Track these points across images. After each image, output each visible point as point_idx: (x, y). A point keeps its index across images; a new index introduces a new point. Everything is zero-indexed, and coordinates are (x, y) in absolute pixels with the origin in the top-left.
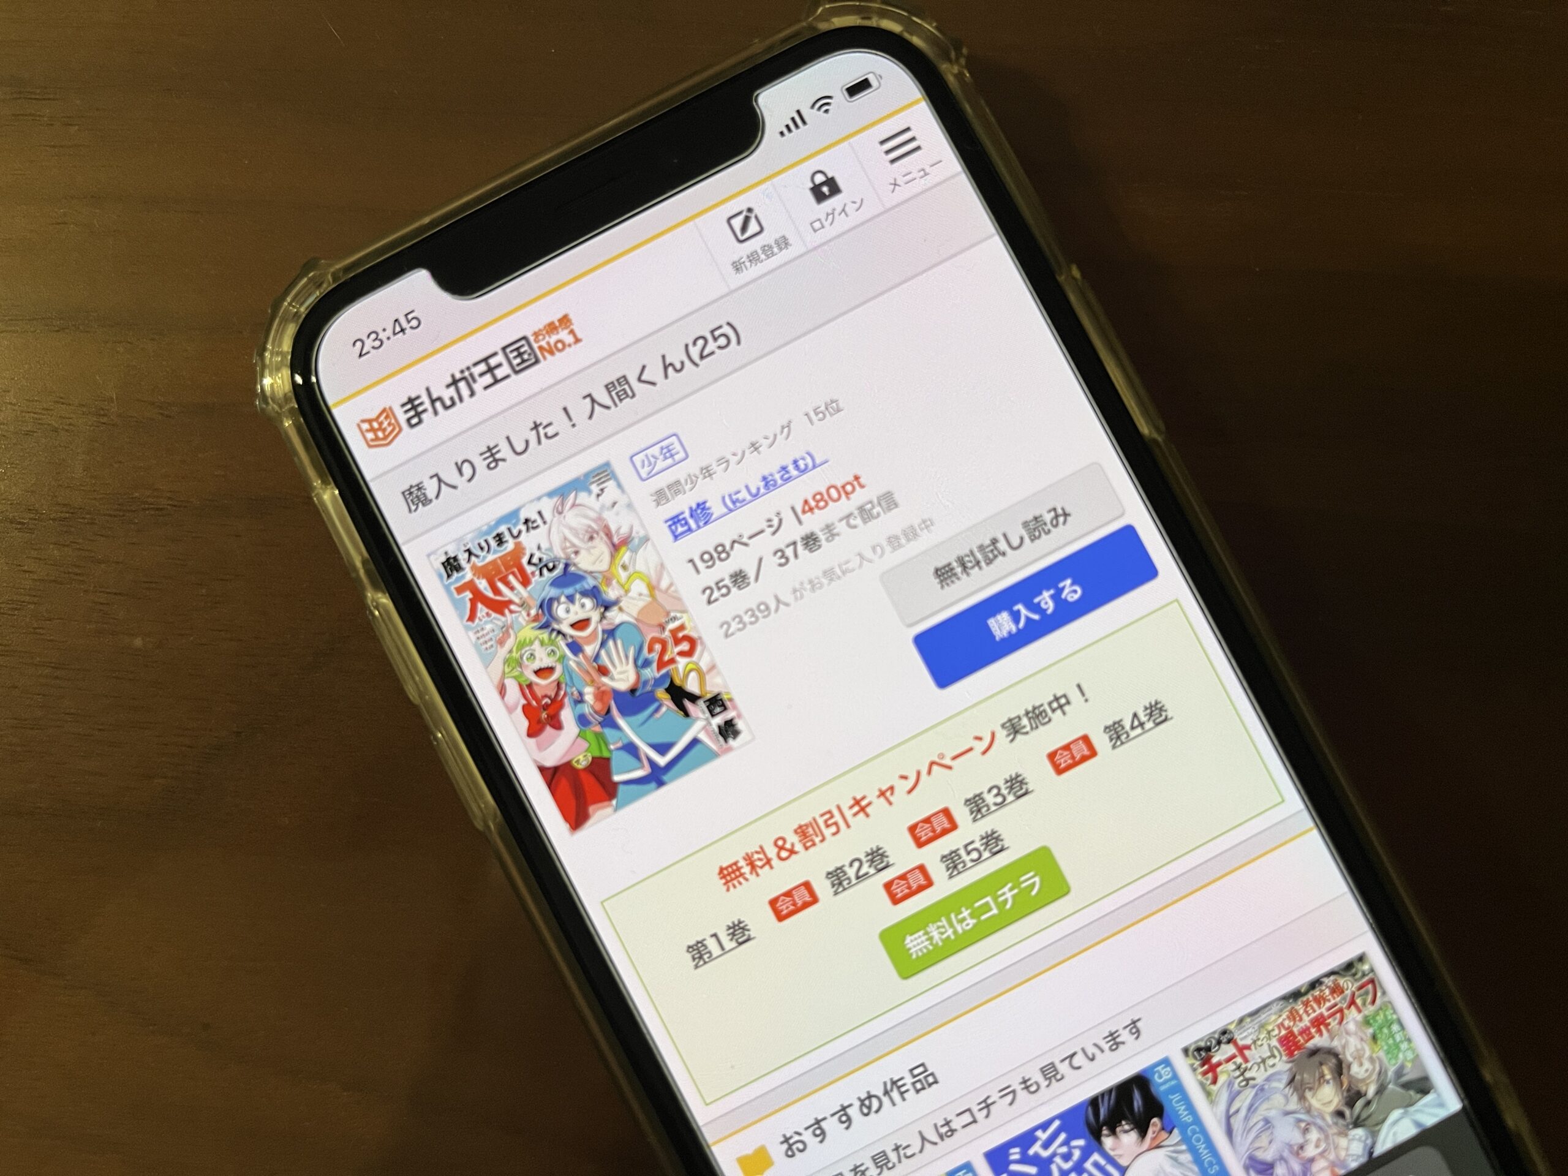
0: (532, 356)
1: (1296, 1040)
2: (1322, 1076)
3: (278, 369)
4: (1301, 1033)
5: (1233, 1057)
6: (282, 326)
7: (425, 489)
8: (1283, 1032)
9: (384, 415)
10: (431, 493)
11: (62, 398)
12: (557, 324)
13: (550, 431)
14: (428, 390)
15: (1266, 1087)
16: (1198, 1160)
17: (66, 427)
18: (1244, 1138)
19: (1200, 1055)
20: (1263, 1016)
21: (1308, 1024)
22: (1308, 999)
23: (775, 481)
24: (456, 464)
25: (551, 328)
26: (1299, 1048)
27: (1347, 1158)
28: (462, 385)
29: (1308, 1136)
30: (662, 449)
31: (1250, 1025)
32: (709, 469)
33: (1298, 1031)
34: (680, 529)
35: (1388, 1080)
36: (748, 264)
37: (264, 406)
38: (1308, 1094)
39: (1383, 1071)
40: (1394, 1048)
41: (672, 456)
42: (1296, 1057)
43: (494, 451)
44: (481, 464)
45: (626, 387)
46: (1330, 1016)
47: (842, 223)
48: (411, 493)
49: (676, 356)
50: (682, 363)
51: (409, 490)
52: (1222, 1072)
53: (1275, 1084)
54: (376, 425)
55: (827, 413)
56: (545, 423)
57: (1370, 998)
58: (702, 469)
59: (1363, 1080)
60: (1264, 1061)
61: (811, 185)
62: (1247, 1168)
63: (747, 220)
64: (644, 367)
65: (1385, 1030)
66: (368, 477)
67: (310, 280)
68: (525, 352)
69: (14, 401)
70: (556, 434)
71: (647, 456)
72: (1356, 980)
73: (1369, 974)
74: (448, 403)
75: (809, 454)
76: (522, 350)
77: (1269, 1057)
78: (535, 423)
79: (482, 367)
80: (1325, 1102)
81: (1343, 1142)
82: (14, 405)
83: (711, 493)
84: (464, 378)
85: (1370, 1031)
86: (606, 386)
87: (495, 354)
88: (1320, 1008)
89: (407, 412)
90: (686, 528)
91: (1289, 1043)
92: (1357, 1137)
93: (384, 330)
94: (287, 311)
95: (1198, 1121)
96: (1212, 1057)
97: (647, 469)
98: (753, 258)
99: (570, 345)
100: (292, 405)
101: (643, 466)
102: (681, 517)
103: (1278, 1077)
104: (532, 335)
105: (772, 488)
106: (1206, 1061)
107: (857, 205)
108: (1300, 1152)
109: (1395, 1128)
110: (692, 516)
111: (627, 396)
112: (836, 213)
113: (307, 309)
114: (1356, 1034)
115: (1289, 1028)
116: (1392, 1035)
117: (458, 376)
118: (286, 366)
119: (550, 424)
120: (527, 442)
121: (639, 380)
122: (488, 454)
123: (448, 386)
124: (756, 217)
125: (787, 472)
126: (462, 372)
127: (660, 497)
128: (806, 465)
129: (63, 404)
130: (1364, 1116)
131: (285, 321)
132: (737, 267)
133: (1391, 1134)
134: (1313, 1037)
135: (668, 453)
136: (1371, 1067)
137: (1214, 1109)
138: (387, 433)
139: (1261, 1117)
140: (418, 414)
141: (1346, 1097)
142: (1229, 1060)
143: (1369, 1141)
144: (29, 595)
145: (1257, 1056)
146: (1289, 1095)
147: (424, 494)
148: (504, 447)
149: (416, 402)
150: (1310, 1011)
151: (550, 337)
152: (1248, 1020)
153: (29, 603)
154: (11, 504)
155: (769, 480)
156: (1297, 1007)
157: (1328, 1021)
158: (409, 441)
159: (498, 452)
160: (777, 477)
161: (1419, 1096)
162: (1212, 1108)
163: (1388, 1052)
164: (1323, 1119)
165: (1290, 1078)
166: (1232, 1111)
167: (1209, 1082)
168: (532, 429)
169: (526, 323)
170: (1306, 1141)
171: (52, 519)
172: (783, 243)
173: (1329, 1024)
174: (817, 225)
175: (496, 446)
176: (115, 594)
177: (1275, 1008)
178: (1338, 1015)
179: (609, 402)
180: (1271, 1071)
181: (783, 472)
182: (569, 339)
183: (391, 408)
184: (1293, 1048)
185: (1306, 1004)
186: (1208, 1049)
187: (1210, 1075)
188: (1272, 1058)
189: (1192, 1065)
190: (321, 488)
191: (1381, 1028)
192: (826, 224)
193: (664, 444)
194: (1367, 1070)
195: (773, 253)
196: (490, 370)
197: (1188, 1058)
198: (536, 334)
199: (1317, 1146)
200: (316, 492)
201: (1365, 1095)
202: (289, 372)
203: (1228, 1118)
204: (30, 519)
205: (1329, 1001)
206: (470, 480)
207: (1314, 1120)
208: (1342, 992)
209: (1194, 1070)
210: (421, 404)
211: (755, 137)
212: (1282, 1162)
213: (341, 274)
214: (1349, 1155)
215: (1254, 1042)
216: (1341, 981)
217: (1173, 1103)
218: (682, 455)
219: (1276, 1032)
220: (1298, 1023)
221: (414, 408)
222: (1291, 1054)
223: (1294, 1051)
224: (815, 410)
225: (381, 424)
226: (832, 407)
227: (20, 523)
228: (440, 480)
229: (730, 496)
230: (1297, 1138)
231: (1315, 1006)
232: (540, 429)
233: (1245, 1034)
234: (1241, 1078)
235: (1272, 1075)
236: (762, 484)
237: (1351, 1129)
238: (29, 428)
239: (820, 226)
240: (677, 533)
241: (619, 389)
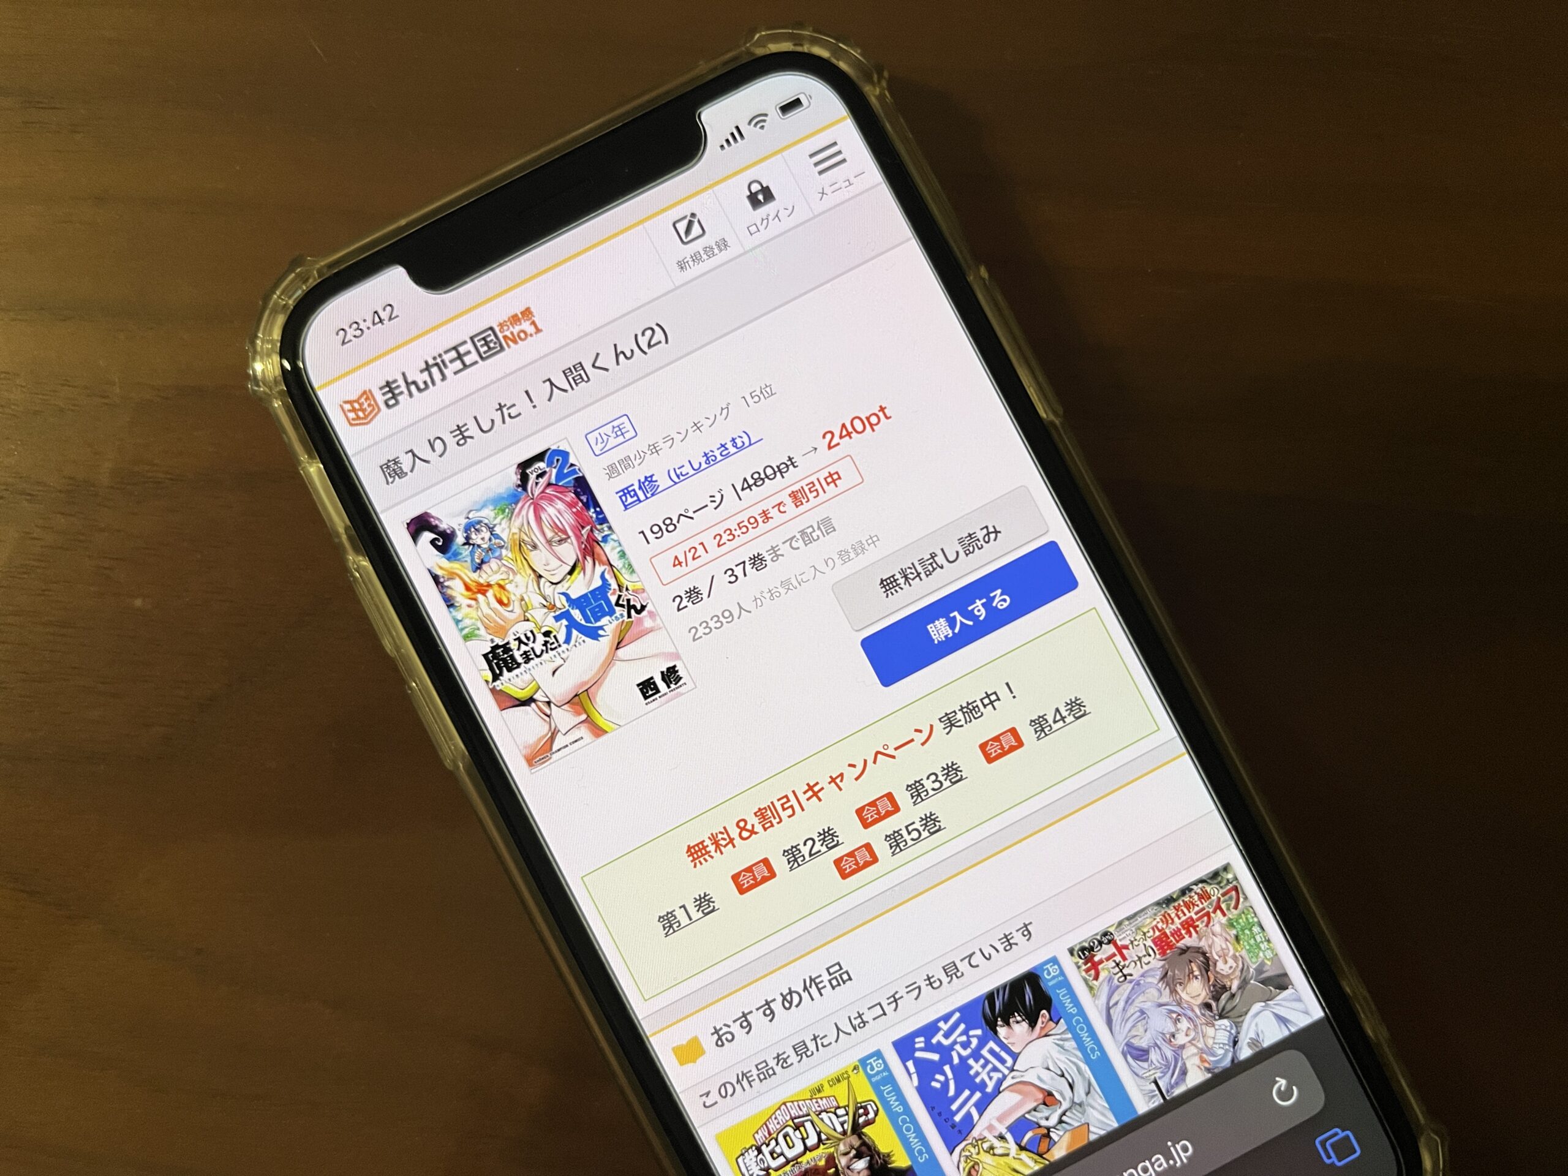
0: (497, 345)
1: (1169, 940)
2: (1193, 972)
3: (269, 355)
4: (1172, 935)
5: (1114, 955)
6: (271, 318)
7: (401, 464)
8: (1157, 933)
9: (365, 396)
10: (406, 468)
11: (68, 381)
12: (520, 316)
13: (513, 412)
14: (404, 374)
15: (1142, 982)
16: (1081, 1046)
17: (73, 408)
18: (1123, 1025)
19: (1084, 954)
20: (1139, 919)
21: (1180, 927)
22: (1179, 904)
23: (715, 457)
24: (429, 441)
25: (515, 319)
26: (1171, 947)
27: (1215, 1046)
28: (435, 370)
29: (1179, 1026)
30: (614, 427)
31: (1129, 927)
32: (656, 445)
33: (1171, 932)
34: (630, 500)
35: (1250, 975)
36: (691, 263)
37: (256, 388)
38: (1179, 988)
39: (1245, 967)
40: (1255, 947)
41: (622, 434)
42: (1168, 955)
43: (463, 429)
44: (451, 441)
45: (582, 372)
46: (1198, 920)
47: (775, 227)
48: (388, 467)
49: (627, 346)
50: (632, 351)
51: (386, 464)
52: (1103, 969)
53: (1149, 980)
54: (357, 406)
55: (762, 396)
56: (508, 406)
57: (1233, 903)
58: (649, 446)
59: (1228, 976)
60: (1140, 959)
61: (748, 193)
62: (1124, 1054)
63: (690, 223)
64: (598, 354)
65: (1247, 932)
66: (349, 452)
67: (298, 275)
68: (492, 341)
69: (24, 384)
70: (520, 414)
71: (600, 434)
72: (1221, 887)
73: (1231, 883)
74: (422, 386)
75: (744, 432)
76: (489, 339)
77: (1145, 956)
78: (500, 404)
79: (453, 354)
80: (1193, 996)
81: (1210, 1031)
82: (24, 387)
83: (658, 468)
84: (437, 364)
85: (1234, 932)
86: (564, 372)
87: (465, 342)
88: (1189, 912)
89: (384, 394)
90: (635, 498)
91: (1162, 943)
92: (1223, 1027)
93: (365, 321)
94: (276, 304)
95: (1081, 1012)
96: (1094, 956)
97: (600, 446)
98: (696, 258)
99: (531, 335)
100: (281, 388)
101: (597, 444)
102: (630, 489)
103: (1153, 973)
104: (498, 326)
105: (712, 463)
106: (1089, 960)
107: (789, 212)
108: (1172, 1040)
109: (1257, 1019)
110: (640, 488)
111: (583, 380)
112: (770, 218)
113: (294, 302)
114: (1221, 935)
115: (1163, 929)
116: (1254, 938)
117: (431, 362)
118: (276, 352)
119: (514, 405)
120: (493, 421)
121: (593, 366)
122: (458, 432)
123: (422, 371)
124: (699, 222)
125: (727, 449)
126: (434, 358)
127: (612, 471)
128: (743, 442)
129: (69, 386)
130: (1229, 1007)
131: (275, 312)
132: (682, 265)
133: (1253, 1025)
134: (1184, 938)
135: (619, 431)
136: (1234, 965)
137: (1097, 1002)
138: (366, 413)
139: (1137, 1009)
140: (394, 397)
141: (1212, 992)
142: (1108, 959)
143: (1233, 1031)
144: (39, 560)
145: (1134, 956)
146: (1162, 989)
147: (400, 468)
148: (472, 425)
149: (394, 386)
150: (1181, 915)
151: (513, 327)
152: (1127, 923)
153: (38, 567)
154: (21, 478)
155: (708, 456)
156: (1169, 912)
157: (1197, 923)
158: (387, 420)
159: (467, 429)
160: (717, 453)
161: (1277, 990)
162: (1094, 1002)
163: (1249, 951)
164: (1193, 1010)
165: (1164, 973)
166: (1111, 1004)
167: (1091, 979)
168: (497, 410)
169: (492, 315)
170: (1178, 1030)
171: (60, 491)
172: (723, 245)
173: (1198, 926)
174: (753, 229)
175: (466, 425)
176: (117, 559)
177: (1150, 912)
178: (1205, 918)
179: (567, 387)
180: (1146, 967)
181: (723, 448)
182: (531, 329)
183: (370, 391)
184: (1166, 947)
185: (1177, 909)
186: (1091, 949)
187: (1093, 972)
188: (1147, 957)
189: (1076, 963)
190: (308, 463)
191: (1243, 930)
192: (761, 228)
193: (615, 423)
194: (1231, 967)
195: (713, 254)
196: (460, 357)
197: (1073, 958)
198: (501, 325)
199: (1187, 1035)
200: (303, 466)
201: (1230, 988)
202: (279, 359)
203: (1108, 1009)
204: (38, 491)
205: (1198, 906)
206: (441, 456)
207: (1185, 1012)
208: (1210, 898)
209: (1079, 967)
210: (398, 387)
211: (698, 149)
212: (1156, 1048)
213: (325, 270)
214: (1214, 1043)
215: (1132, 942)
216: (1208, 888)
217: (1060, 997)
218: (633, 434)
219: (1151, 933)
220: (1170, 926)
221: (391, 391)
222: (1163, 953)
223: (1167, 949)
224: (751, 394)
225: (361, 405)
226: (766, 392)
227: (30, 495)
228: (414, 455)
229: (675, 469)
230: (1170, 1027)
231: (1186, 911)
232: (505, 410)
233: (1124, 935)
234: (1120, 974)
235: (1147, 971)
236: (705, 458)
237: (1216, 1020)
238: (37, 409)
239: (756, 230)
240: (626, 504)
241: (576, 374)
